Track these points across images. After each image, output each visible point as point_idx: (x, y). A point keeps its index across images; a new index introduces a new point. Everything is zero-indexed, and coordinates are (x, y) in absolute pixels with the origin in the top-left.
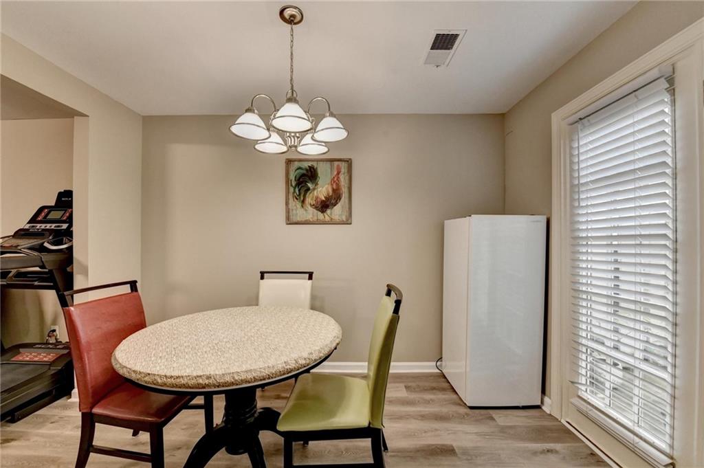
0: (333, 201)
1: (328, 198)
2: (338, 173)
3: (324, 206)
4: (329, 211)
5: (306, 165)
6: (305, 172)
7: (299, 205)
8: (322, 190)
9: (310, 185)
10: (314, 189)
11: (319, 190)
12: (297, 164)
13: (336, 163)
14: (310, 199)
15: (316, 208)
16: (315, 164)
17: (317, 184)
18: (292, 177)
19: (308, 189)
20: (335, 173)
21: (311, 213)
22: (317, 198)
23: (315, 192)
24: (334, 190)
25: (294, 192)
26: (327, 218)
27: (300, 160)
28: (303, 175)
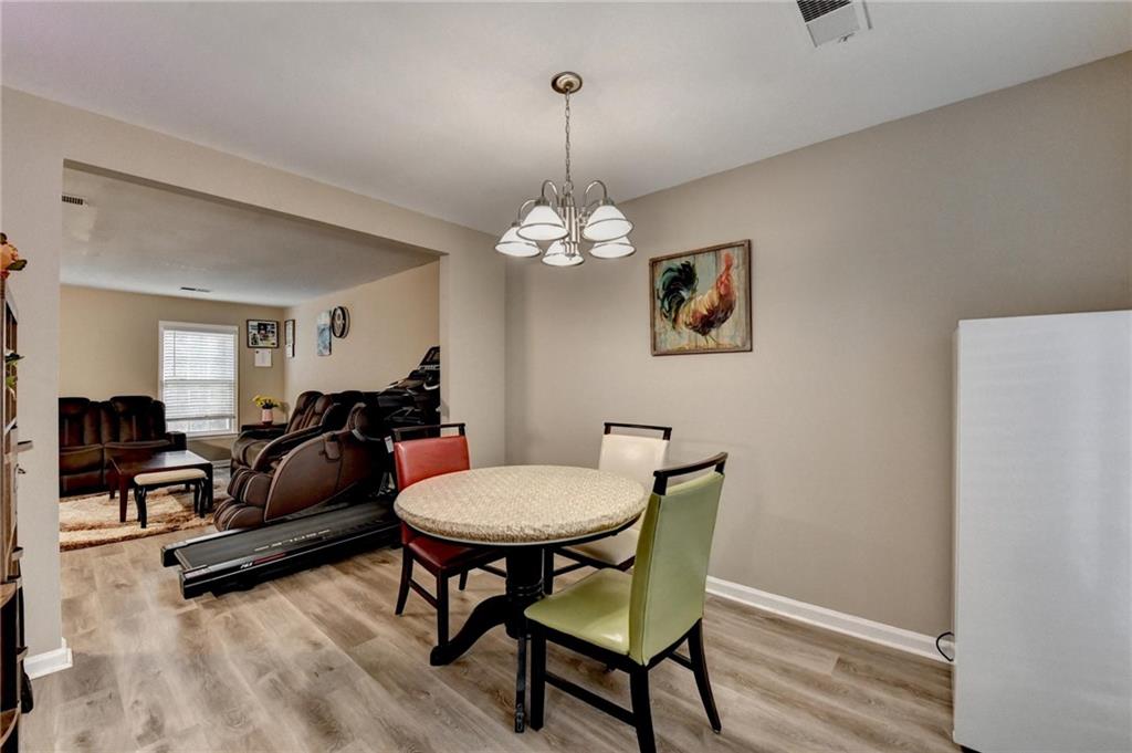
0: (721, 315)
1: (712, 312)
2: (728, 268)
3: (706, 324)
4: (713, 332)
5: (677, 263)
6: (676, 274)
7: (669, 325)
8: (702, 298)
9: (684, 294)
10: (691, 299)
11: (698, 299)
12: (665, 265)
13: (724, 253)
14: (684, 316)
15: (695, 328)
16: (690, 259)
17: (694, 291)
18: (659, 285)
19: (683, 300)
20: (723, 268)
21: (686, 337)
22: (695, 312)
23: (693, 304)
24: (721, 297)
25: (663, 306)
26: (712, 344)
27: (670, 258)
28: (674, 280)
